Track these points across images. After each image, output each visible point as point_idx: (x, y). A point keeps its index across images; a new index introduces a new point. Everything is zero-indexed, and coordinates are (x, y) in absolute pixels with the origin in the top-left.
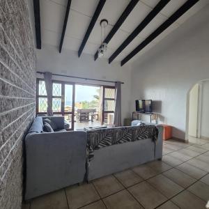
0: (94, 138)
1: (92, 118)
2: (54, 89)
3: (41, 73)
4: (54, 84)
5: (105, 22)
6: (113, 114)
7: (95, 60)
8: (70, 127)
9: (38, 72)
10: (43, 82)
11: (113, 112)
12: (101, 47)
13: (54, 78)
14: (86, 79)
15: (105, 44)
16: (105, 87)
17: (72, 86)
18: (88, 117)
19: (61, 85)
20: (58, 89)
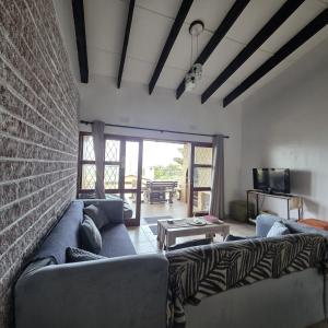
0: (184, 274)
1: (171, 196)
2: (107, 150)
3: (87, 123)
4: (107, 141)
5: (198, 26)
6: (209, 193)
7: (177, 98)
8: (134, 216)
9: (82, 122)
10: (91, 138)
11: (208, 189)
12: (190, 72)
13: (108, 130)
14: (162, 131)
15: (198, 65)
16: (194, 145)
17: (137, 144)
18: (164, 195)
19: (119, 142)
20: (113, 150)
